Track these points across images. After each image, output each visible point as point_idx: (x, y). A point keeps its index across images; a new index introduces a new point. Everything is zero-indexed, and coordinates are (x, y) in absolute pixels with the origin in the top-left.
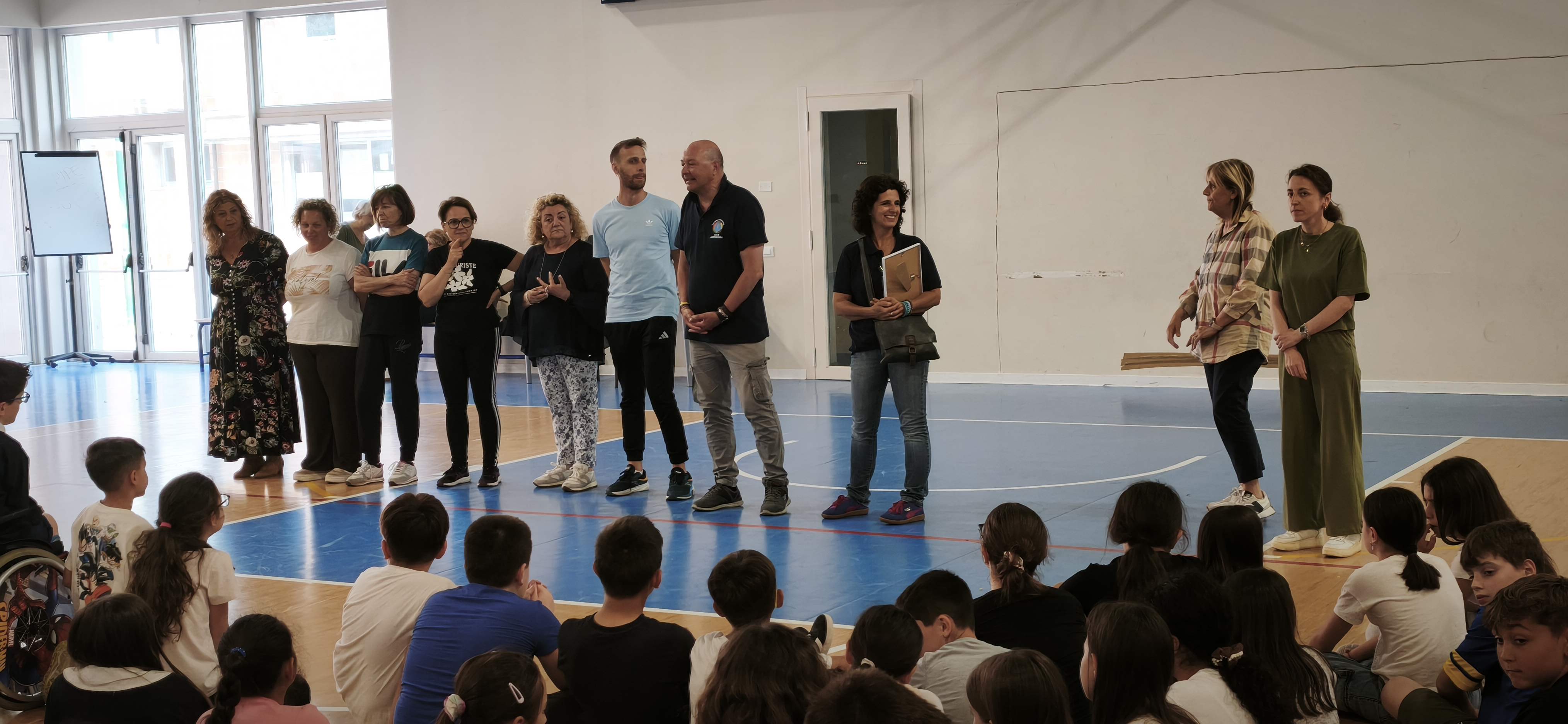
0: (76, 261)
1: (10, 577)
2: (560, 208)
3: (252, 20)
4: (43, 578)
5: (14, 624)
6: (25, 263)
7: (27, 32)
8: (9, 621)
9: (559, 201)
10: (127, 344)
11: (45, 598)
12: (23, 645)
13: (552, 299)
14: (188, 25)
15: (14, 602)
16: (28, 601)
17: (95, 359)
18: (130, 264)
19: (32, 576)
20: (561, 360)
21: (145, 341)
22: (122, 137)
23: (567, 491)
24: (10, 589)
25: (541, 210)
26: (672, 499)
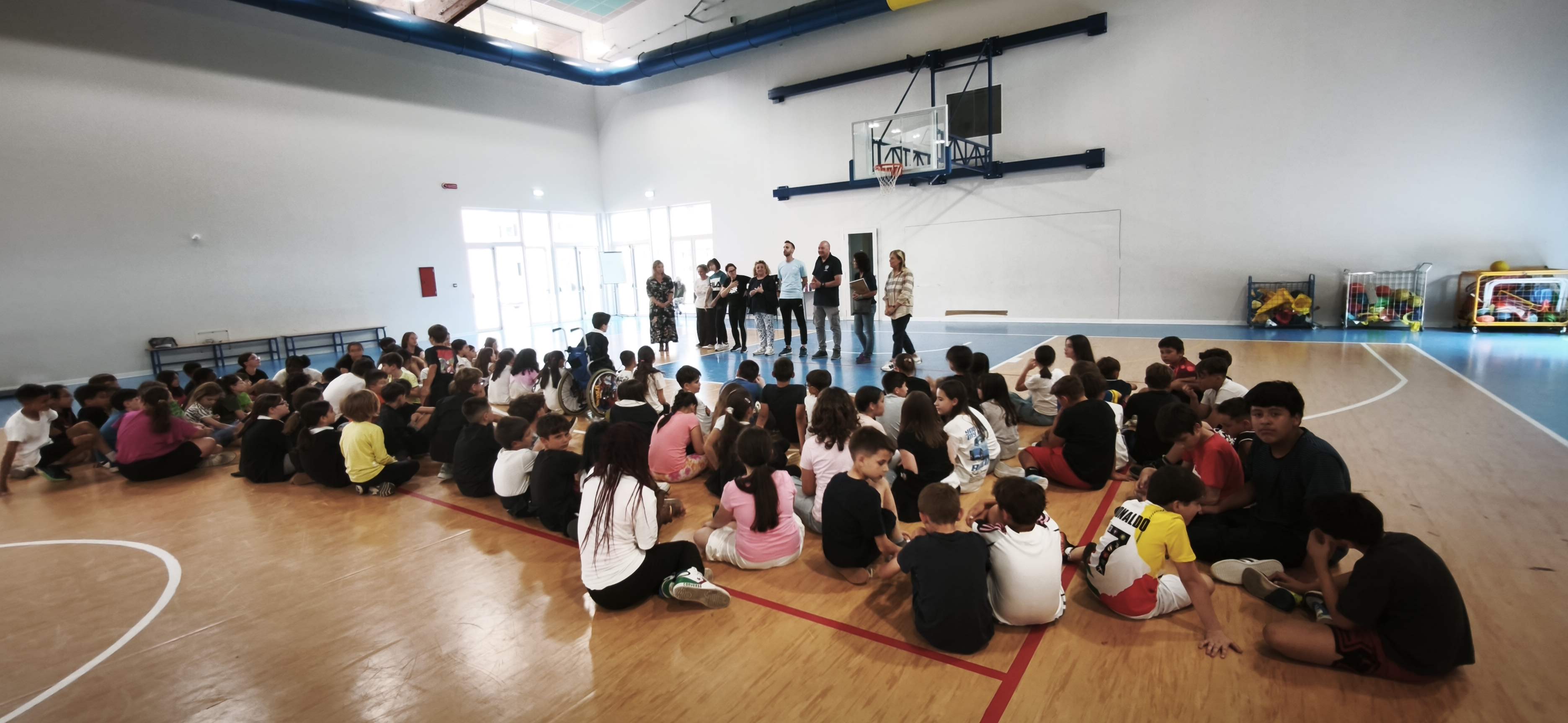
0: (616, 285)
1: (600, 377)
2: (761, 264)
3: (669, 208)
4: (609, 378)
5: (602, 391)
6: (601, 286)
7: (600, 215)
8: (600, 390)
9: (762, 262)
10: (633, 311)
11: (610, 384)
12: (604, 398)
13: (758, 294)
14: (649, 210)
15: (601, 385)
16: (605, 384)
17: (622, 316)
18: (633, 286)
19: (606, 377)
20: (762, 314)
21: (638, 310)
22: (630, 247)
23: (767, 355)
24: (600, 381)
25: (756, 265)
26: (801, 357)
